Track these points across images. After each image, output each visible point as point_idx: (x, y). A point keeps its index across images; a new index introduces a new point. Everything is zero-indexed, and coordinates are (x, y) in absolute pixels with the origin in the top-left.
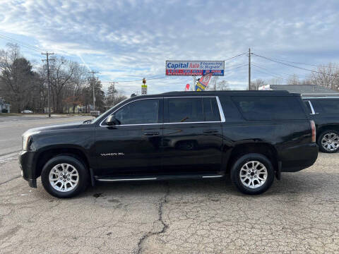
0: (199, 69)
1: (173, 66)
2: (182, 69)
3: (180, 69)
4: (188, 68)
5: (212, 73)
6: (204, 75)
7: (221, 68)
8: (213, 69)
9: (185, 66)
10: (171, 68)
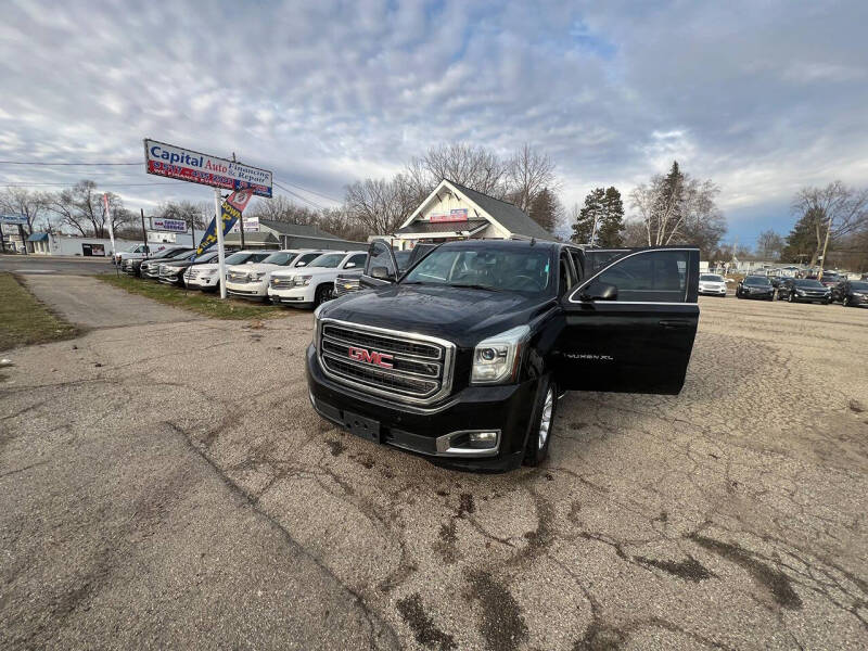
0: (226, 175)
1: (166, 155)
2: (190, 167)
3: (185, 165)
4: (202, 169)
5: (252, 189)
6: (237, 191)
7: (267, 183)
8: (252, 181)
9: (196, 163)
10: (160, 160)
